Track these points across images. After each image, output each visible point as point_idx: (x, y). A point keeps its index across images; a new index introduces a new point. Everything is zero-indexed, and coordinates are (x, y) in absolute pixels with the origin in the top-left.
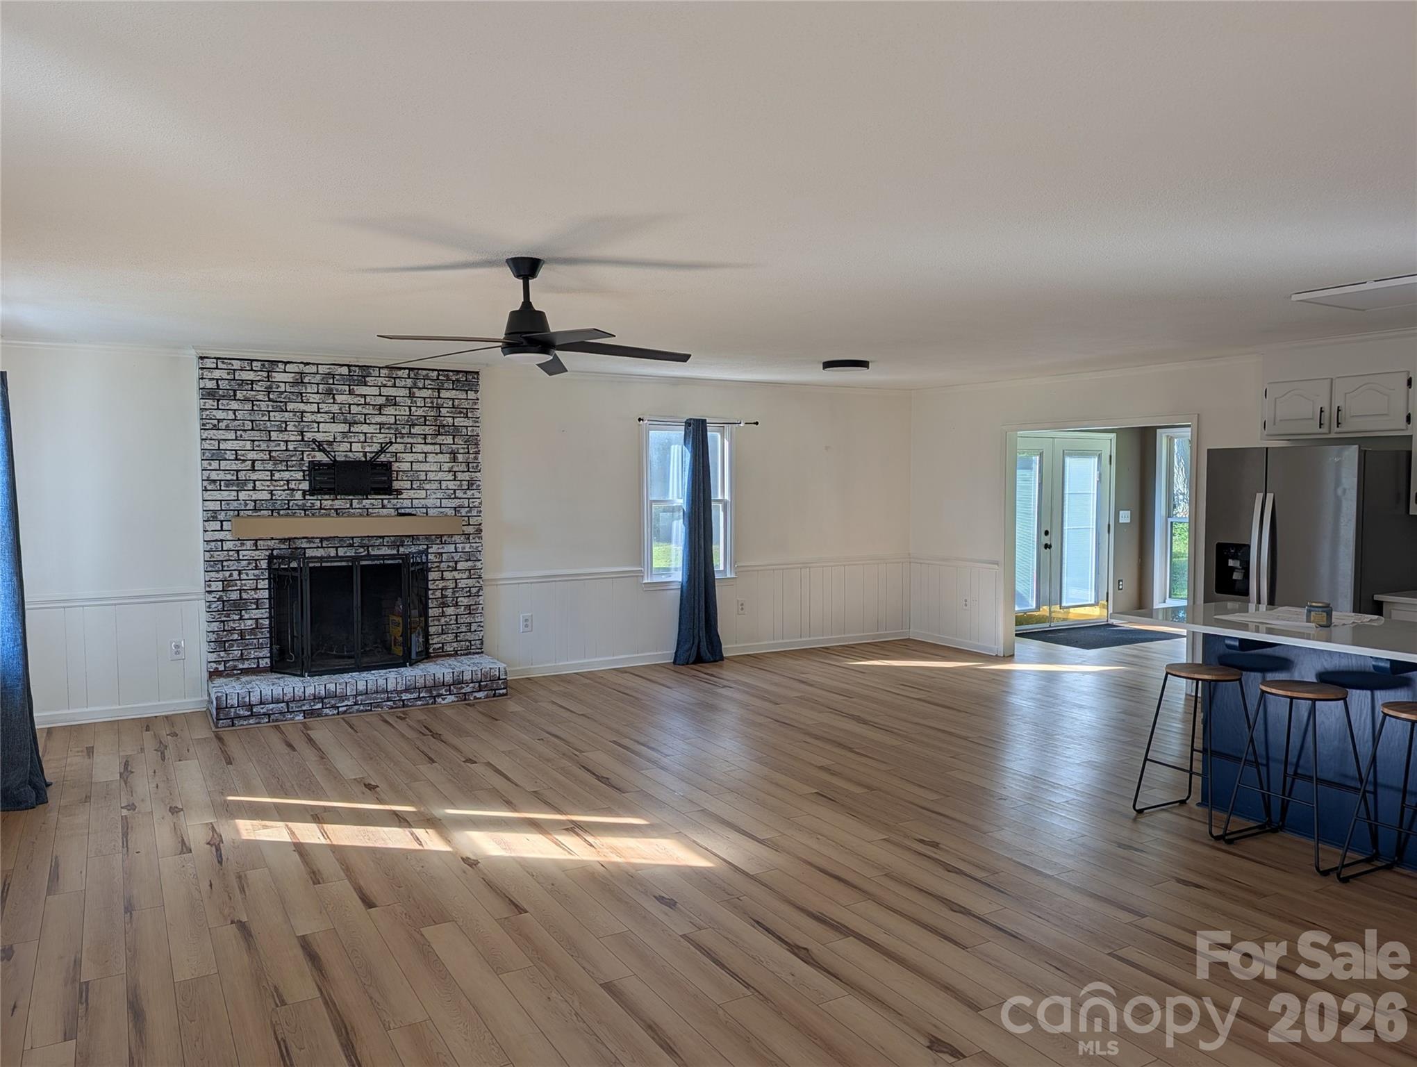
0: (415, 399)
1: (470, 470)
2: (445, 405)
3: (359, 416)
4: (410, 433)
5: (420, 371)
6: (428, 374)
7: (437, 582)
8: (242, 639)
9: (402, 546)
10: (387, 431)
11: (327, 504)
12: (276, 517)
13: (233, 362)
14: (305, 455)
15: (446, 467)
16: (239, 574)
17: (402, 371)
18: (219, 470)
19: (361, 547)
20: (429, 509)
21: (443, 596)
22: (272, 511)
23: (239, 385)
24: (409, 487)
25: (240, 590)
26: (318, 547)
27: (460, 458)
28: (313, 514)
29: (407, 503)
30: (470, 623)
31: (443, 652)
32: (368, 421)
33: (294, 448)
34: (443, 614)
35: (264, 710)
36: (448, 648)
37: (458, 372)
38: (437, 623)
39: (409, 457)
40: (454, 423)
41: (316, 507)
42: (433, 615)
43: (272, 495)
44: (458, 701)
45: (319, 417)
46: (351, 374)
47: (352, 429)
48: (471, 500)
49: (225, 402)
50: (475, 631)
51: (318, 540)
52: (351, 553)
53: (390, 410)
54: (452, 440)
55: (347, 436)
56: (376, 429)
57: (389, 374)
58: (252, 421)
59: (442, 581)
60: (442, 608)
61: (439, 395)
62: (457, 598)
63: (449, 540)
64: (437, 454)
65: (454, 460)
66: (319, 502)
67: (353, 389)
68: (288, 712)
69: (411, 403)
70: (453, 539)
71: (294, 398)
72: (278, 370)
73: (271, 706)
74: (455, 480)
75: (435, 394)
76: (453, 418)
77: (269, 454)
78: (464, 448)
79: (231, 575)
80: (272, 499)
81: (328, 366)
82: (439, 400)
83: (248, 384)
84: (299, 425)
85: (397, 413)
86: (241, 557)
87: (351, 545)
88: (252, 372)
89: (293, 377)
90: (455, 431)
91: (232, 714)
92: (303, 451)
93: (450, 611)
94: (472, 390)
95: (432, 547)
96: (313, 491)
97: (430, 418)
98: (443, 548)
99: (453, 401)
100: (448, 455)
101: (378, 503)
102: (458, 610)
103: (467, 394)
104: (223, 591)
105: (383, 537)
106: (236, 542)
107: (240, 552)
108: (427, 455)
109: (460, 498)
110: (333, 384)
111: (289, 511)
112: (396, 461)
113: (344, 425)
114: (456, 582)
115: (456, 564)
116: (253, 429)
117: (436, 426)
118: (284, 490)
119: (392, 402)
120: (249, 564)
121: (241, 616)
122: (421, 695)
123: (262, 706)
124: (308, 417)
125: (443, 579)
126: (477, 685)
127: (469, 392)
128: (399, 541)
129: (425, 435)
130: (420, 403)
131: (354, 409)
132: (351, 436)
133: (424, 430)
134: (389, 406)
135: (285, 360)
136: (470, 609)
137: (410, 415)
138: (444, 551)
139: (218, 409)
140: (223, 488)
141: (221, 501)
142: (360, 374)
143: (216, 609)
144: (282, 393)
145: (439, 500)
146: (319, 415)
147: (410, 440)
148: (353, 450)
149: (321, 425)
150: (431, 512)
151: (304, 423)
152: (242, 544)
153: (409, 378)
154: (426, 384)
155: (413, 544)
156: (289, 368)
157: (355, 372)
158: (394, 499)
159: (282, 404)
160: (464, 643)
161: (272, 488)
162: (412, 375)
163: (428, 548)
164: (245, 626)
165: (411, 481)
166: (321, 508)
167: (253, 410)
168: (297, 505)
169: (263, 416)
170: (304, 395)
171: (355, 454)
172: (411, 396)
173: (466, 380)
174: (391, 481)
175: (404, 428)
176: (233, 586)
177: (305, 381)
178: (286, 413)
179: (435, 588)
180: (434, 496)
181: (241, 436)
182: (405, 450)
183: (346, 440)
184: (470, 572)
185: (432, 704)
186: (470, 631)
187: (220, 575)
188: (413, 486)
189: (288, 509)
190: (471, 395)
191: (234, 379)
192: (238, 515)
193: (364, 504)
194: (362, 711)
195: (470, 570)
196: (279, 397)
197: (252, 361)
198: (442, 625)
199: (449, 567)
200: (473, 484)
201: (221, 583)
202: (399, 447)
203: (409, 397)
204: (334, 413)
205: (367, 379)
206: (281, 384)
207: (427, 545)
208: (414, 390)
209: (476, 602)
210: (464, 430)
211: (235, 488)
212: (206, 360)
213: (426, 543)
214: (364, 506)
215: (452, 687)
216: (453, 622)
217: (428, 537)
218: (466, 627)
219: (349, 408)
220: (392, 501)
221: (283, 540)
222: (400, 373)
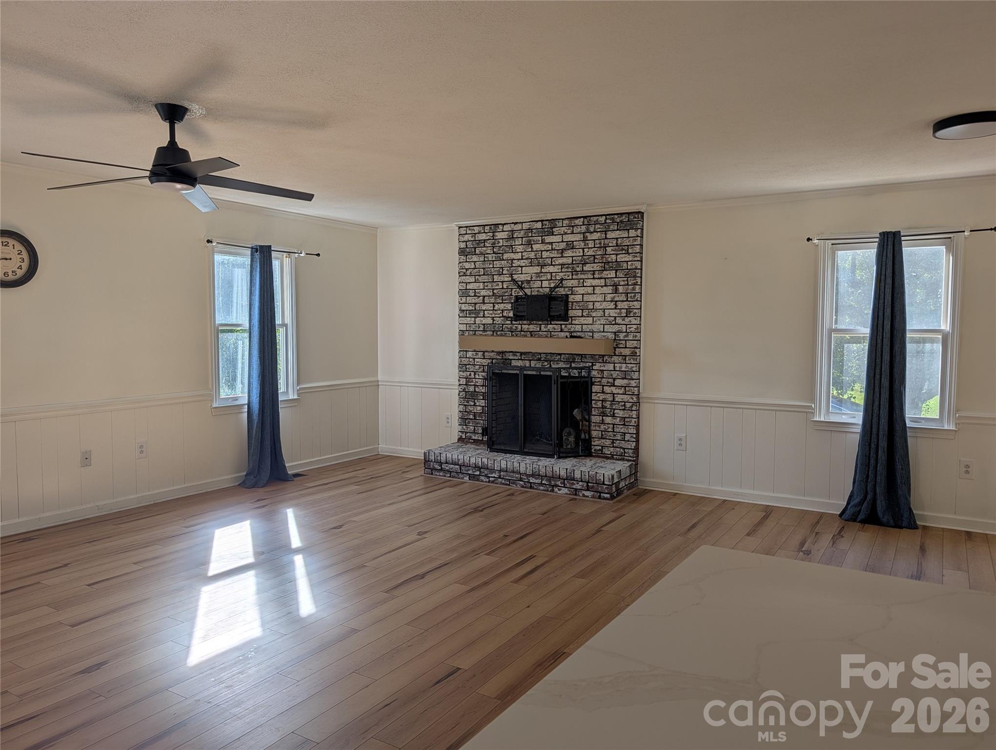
0: (587, 242)
1: (629, 300)
2: (610, 245)
3: (547, 259)
4: (583, 271)
5: (592, 218)
6: (598, 219)
7: (599, 394)
8: (475, 419)
9: (574, 362)
10: (566, 270)
11: (525, 327)
12: (495, 336)
13: (474, 228)
14: (513, 291)
15: (609, 297)
16: (475, 374)
17: (579, 220)
18: (466, 303)
19: (546, 361)
20: (594, 333)
21: (603, 407)
22: (493, 331)
23: (478, 244)
24: (580, 315)
25: (475, 385)
26: (519, 359)
27: (621, 289)
28: (516, 335)
29: (578, 328)
30: (625, 433)
31: (602, 453)
32: (553, 263)
33: (507, 286)
34: (603, 422)
35: (447, 468)
36: (606, 451)
37: (622, 214)
38: (598, 428)
39: (581, 290)
40: (617, 259)
41: (518, 330)
42: (595, 422)
43: (493, 320)
44: (569, 494)
45: (522, 263)
46: (544, 227)
47: (543, 270)
48: (628, 326)
49: (470, 256)
50: (628, 441)
51: (519, 354)
52: (539, 365)
53: (569, 253)
54: (614, 274)
55: (539, 276)
56: (559, 269)
57: (569, 224)
58: (484, 269)
59: (602, 394)
60: (603, 416)
61: (606, 236)
62: (614, 409)
63: (609, 359)
64: (602, 286)
65: (616, 291)
66: (520, 326)
67: (544, 238)
68: (460, 473)
69: (584, 246)
70: (613, 359)
71: (508, 249)
72: (499, 230)
73: (452, 466)
74: (616, 309)
75: (602, 235)
76: (617, 254)
77: (493, 292)
78: (624, 281)
79: (470, 375)
80: (493, 324)
81: (529, 223)
82: (606, 240)
83: (482, 242)
84: (510, 269)
85: (574, 254)
86: (476, 363)
87: (539, 360)
88: (484, 234)
89: (507, 234)
90: (617, 266)
91: (432, 466)
92: (512, 289)
93: (608, 420)
94: (632, 229)
95: (595, 365)
96: (517, 317)
97: (598, 256)
98: (604, 366)
99: (617, 240)
100: (611, 287)
101: (558, 328)
102: (614, 421)
103: (628, 233)
104: (466, 385)
105: (560, 354)
106: (474, 353)
107: (476, 359)
108: (595, 288)
109: (619, 324)
110: (532, 236)
111: (503, 332)
112: (572, 294)
113: (537, 267)
114: (614, 396)
115: (614, 381)
116: (484, 275)
117: (603, 263)
118: (500, 317)
119: (571, 246)
120: (480, 368)
121: (475, 403)
122: (543, 482)
123: (447, 465)
124: (516, 263)
125: (603, 392)
126: (585, 484)
127: (630, 231)
128: (571, 358)
129: (594, 271)
130: (591, 244)
131: (545, 254)
132: (542, 276)
133: (593, 267)
134: (568, 249)
135: (503, 223)
136: (624, 420)
137: (583, 255)
138: (604, 369)
139: (466, 262)
140: (468, 316)
141: (466, 324)
142: (549, 226)
143: (462, 397)
144: (500, 247)
145: (602, 326)
146: (522, 261)
147: (583, 276)
148: (543, 286)
149: (524, 268)
150: (596, 335)
151: (513, 268)
152: (477, 354)
153: (584, 225)
154: (596, 228)
155: (582, 362)
156: (506, 228)
157: (546, 225)
158: (570, 324)
159: (500, 255)
160: (619, 449)
161: (493, 316)
162: (586, 222)
163: (593, 365)
164: (476, 410)
165: (582, 310)
166: (521, 331)
167: (484, 261)
168: (507, 328)
169: (490, 264)
170: (513, 247)
171: (544, 289)
172: (585, 239)
173: (629, 221)
174: (567, 310)
175: (578, 266)
176: (471, 382)
177: (514, 237)
178: (503, 262)
179: (597, 399)
180: (598, 322)
181: (478, 279)
182: (578, 284)
183: (538, 279)
184: (625, 389)
185: (551, 491)
186: (624, 440)
187: (465, 374)
188: (584, 314)
189: (502, 331)
190: (632, 233)
191: (475, 240)
192: (475, 334)
193: (549, 328)
194: (503, 484)
195: (625, 387)
196: (499, 250)
197: (485, 226)
198: (602, 431)
199: (608, 382)
200: (631, 312)
201: (465, 379)
202: (575, 283)
203: (583, 240)
204: (531, 259)
205: (554, 230)
206: (500, 240)
207: (592, 363)
208: (587, 234)
209: (629, 415)
210: (625, 265)
211: (474, 316)
212: (461, 229)
213: (591, 361)
214: (549, 330)
215: (566, 481)
216: (610, 430)
217: (593, 356)
218: (621, 436)
219: (541, 253)
220: (568, 326)
221: (499, 353)
222: (577, 222)
